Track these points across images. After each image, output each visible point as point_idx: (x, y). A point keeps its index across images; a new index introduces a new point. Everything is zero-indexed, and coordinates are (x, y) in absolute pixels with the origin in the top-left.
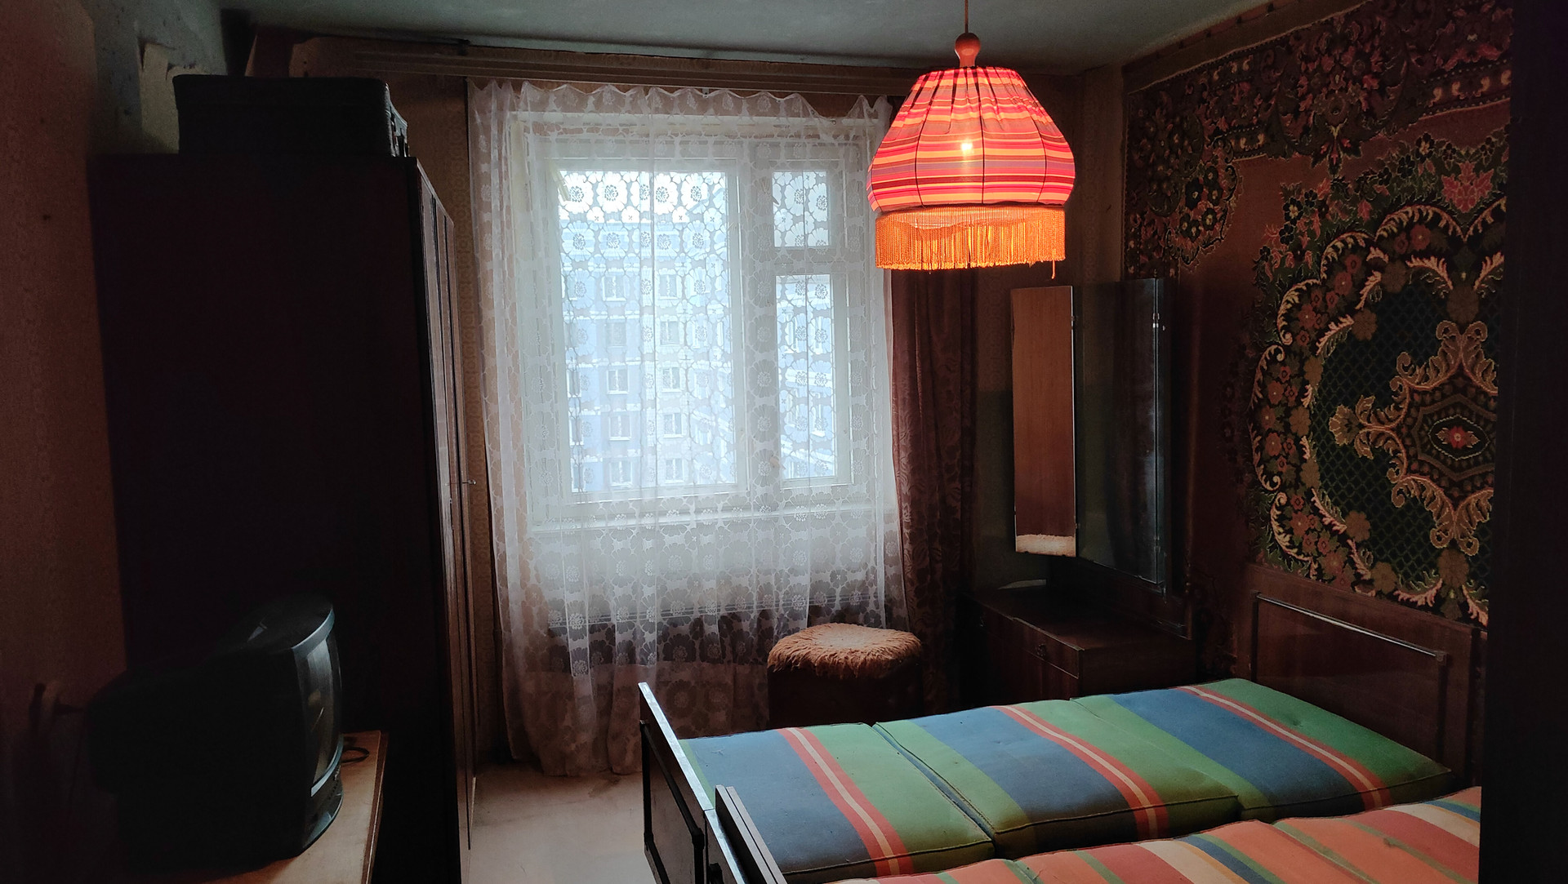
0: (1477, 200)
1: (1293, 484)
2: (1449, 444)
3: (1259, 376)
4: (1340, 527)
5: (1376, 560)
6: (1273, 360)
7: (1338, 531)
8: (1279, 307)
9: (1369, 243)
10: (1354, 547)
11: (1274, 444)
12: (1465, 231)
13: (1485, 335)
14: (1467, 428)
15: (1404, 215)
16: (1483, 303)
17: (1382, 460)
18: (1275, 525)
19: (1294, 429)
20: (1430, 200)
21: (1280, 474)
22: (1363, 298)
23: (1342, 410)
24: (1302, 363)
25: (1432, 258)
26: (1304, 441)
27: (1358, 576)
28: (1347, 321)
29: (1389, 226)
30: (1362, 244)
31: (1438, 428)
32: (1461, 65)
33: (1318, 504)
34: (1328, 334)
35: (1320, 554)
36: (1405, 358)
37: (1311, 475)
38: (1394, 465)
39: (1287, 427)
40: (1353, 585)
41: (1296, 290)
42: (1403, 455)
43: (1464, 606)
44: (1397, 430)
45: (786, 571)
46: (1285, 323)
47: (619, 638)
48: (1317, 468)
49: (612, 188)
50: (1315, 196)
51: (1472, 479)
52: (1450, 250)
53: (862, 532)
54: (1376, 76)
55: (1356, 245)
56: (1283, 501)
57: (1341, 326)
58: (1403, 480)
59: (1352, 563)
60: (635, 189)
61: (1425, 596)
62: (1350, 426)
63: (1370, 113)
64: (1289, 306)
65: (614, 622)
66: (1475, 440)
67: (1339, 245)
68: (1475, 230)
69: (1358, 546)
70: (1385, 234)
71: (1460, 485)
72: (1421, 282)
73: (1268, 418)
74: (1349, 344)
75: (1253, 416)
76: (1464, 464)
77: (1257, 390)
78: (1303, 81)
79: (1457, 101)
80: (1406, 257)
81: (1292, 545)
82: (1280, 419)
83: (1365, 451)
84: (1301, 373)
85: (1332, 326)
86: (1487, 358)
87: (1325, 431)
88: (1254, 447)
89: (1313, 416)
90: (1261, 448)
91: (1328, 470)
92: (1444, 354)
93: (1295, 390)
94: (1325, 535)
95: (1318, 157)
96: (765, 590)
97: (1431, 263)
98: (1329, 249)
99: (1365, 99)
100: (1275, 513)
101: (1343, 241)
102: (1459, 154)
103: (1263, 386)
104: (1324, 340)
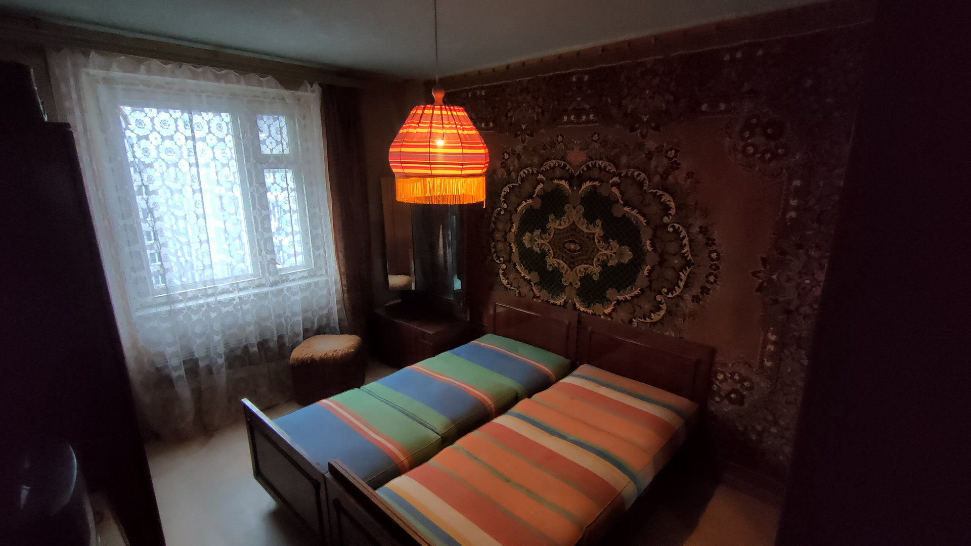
0: (581, 161)
1: (509, 261)
2: (569, 249)
3: (493, 219)
4: (527, 277)
5: (541, 289)
6: (499, 214)
7: (527, 279)
8: (501, 193)
9: (538, 172)
10: (533, 284)
11: (500, 246)
12: (576, 172)
13: (583, 211)
14: (576, 243)
15: (552, 163)
16: (582, 199)
17: (544, 254)
18: (501, 276)
19: (508, 241)
20: (563, 159)
21: (503, 257)
22: (536, 193)
23: (528, 234)
24: (511, 215)
25: (563, 181)
26: (512, 245)
27: (535, 295)
28: (530, 201)
29: (546, 166)
30: (535, 172)
31: (565, 243)
32: (574, 109)
33: (519, 269)
34: (522, 206)
35: (519, 287)
36: (552, 216)
37: (516, 258)
38: (548, 255)
39: (506, 239)
40: (533, 298)
41: (508, 187)
42: (552, 251)
43: (575, 305)
44: (549, 243)
45: (290, 315)
46: (504, 200)
47: (202, 364)
48: (518, 255)
49: (165, 122)
50: (515, 151)
51: (577, 261)
52: (570, 179)
53: (325, 292)
54: (541, 107)
55: (533, 173)
56: (505, 267)
57: (527, 203)
58: (552, 261)
59: (533, 290)
60: (180, 123)
61: (560, 301)
62: (532, 240)
63: (538, 121)
64: (505, 193)
65: (197, 356)
66: (579, 248)
67: (526, 172)
68: (580, 172)
69: (534, 284)
70: (544, 170)
71: (573, 263)
72: (558, 190)
73: (498, 236)
74: (530, 211)
75: (491, 234)
76: (575, 256)
77: (492, 224)
78: (509, 104)
79: (572, 122)
80: (552, 179)
81: (508, 283)
82: (503, 236)
83: (537, 249)
84: (511, 219)
85: (524, 202)
86: (583, 218)
87: (521, 242)
88: (492, 247)
89: (516, 236)
90: (494, 247)
91: (522, 256)
92: (568, 216)
93: (509, 225)
94: (522, 280)
95: (516, 136)
96: (279, 325)
97: (563, 182)
98: (522, 173)
99: (536, 116)
100: (501, 272)
101: (528, 171)
102: (574, 143)
103: (495, 223)
104: (520, 208)
